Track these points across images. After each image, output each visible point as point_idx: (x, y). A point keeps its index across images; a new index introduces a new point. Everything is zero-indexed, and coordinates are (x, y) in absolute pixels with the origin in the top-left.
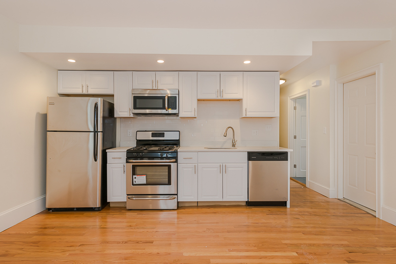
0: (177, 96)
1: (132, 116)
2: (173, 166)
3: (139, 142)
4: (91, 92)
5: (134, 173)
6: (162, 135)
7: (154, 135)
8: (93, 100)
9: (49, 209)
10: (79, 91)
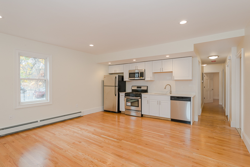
0: (144, 72)
1: (129, 80)
2: (140, 100)
3: (133, 90)
4: (117, 72)
5: (127, 102)
6: (140, 88)
7: (138, 87)
8: (115, 76)
9: (105, 110)
10: (114, 72)
